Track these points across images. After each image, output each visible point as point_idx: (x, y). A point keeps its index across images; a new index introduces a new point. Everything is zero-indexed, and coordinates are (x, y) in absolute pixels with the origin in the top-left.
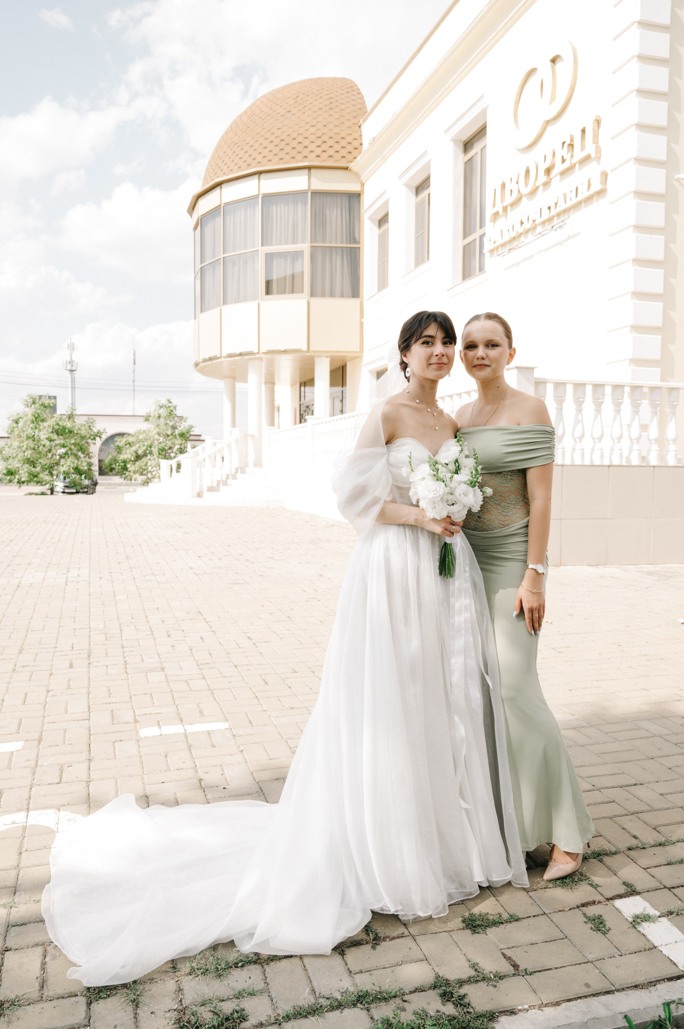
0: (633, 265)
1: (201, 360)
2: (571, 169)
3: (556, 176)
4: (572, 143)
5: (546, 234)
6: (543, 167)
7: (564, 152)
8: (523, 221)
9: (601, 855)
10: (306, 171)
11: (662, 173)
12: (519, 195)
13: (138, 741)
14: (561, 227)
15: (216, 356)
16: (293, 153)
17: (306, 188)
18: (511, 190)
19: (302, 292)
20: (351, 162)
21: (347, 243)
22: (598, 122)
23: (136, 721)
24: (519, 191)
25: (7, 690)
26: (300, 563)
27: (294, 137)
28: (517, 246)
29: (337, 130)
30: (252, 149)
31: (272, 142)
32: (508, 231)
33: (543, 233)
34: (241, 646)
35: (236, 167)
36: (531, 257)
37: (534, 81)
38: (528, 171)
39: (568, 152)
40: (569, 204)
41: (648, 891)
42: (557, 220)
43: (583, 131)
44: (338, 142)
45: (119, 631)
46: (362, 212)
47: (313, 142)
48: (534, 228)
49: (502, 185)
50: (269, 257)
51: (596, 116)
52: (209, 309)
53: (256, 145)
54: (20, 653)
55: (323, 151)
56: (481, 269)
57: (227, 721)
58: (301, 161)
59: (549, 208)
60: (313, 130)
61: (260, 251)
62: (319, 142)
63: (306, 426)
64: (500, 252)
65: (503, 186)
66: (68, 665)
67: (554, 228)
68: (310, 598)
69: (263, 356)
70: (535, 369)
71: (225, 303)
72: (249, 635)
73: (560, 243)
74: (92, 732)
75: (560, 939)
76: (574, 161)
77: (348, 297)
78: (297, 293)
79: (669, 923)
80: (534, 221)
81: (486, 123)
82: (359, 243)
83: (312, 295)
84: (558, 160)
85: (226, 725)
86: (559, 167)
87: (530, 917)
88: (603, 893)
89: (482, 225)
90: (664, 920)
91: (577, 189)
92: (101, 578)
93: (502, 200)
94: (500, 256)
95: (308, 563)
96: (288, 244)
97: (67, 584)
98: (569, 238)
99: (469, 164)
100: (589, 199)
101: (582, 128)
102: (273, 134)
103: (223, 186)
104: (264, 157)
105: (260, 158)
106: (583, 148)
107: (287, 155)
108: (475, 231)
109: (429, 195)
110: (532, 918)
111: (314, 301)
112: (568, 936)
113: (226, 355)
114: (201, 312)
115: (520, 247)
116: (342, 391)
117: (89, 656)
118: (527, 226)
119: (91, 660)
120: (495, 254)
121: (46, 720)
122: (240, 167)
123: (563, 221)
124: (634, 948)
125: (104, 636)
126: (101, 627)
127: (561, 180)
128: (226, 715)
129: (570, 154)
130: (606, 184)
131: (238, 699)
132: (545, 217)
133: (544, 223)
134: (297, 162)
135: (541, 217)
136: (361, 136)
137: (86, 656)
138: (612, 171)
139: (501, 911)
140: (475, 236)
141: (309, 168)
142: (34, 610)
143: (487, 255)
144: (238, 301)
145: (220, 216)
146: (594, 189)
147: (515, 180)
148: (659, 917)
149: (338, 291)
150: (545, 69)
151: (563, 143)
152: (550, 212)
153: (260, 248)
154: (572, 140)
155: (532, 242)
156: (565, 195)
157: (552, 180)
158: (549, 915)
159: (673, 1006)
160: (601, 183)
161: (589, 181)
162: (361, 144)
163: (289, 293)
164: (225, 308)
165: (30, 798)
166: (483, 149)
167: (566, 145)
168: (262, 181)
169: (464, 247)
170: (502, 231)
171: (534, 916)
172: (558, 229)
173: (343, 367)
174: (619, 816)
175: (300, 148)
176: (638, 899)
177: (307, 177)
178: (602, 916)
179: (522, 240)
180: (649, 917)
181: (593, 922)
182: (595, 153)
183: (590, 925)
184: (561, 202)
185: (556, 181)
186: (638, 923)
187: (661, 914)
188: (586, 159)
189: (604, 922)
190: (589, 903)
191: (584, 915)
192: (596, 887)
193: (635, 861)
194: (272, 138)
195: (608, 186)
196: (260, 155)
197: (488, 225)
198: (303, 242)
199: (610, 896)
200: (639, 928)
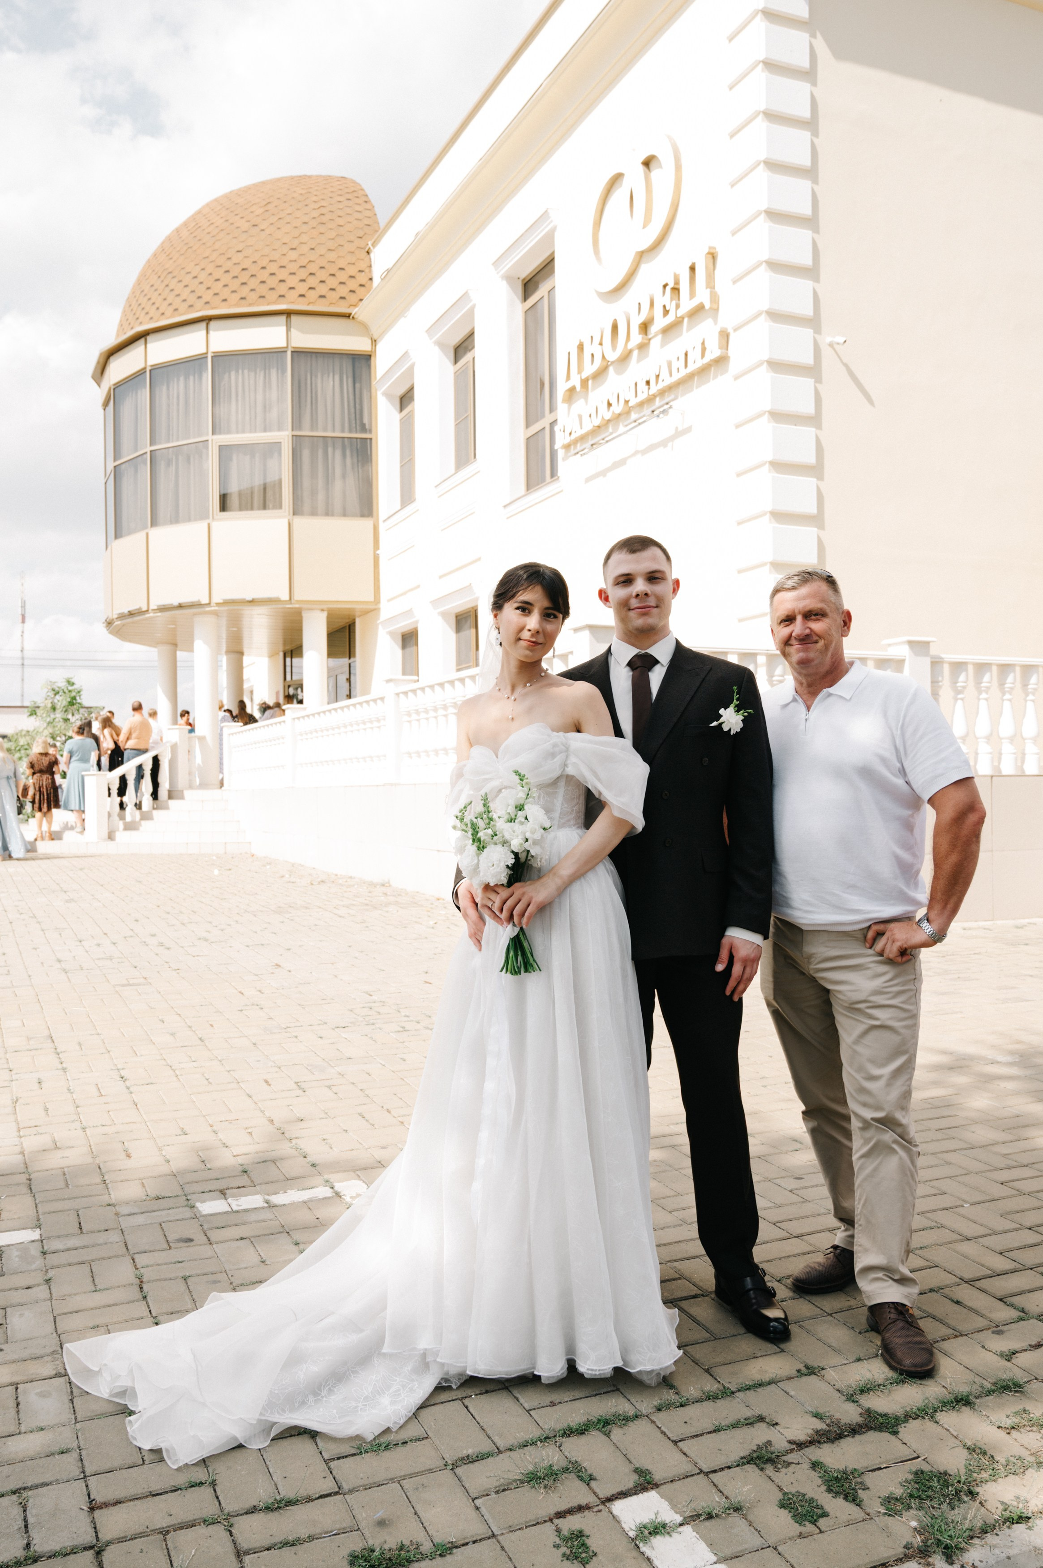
0: (770, 471)
1: (115, 616)
2: (676, 324)
3: (655, 336)
4: (676, 286)
5: (644, 422)
6: (637, 321)
7: (666, 299)
8: (611, 402)
9: (609, 1424)
10: (283, 318)
11: (806, 334)
12: (605, 363)
14: (664, 412)
15: (140, 608)
16: (263, 290)
17: (285, 345)
18: (593, 355)
19: (280, 507)
20: (355, 306)
21: (350, 431)
22: (713, 256)
24: (603, 357)
26: (248, 946)
27: (264, 266)
28: (603, 439)
29: (332, 256)
30: (196, 281)
31: (227, 271)
32: (590, 416)
33: (640, 421)
34: (103, 1094)
35: (171, 309)
36: (623, 462)
37: (620, 193)
38: (615, 328)
39: (672, 300)
40: (676, 377)
41: (672, 1481)
43: (692, 269)
44: (334, 275)
46: (374, 383)
47: (294, 274)
48: (627, 412)
49: (578, 347)
50: (226, 452)
51: (710, 248)
52: (129, 533)
53: (202, 276)
55: (310, 288)
56: (553, 473)
57: (39, 1227)
58: (274, 303)
59: (648, 383)
60: (293, 255)
61: (210, 442)
62: (303, 274)
63: (284, 722)
64: (579, 447)
65: (581, 347)
67: (655, 413)
68: (246, 1005)
69: (216, 608)
71: (154, 523)
72: (123, 1073)
76: (680, 313)
77: (354, 515)
78: (269, 509)
79: (695, 1534)
80: (627, 402)
81: (553, 253)
82: (370, 431)
83: (296, 512)
84: (658, 311)
85: (35, 1235)
86: (660, 322)
87: (467, 1544)
88: (597, 1490)
89: (552, 409)
90: (687, 1529)
91: (686, 355)
93: (580, 370)
94: (578, 455)
95: (262, 945)
96: (255, 432)
98: (678, 434)
99: (532, 316)
100: (703, 371)
101: (690, 264)
102: (229, 259)
103: (149, 338)
104: (216, 294)
105: (208, 296)
106: (692, 294)
107: (252, 293)
108: (543, 416)
109: (474, 358)
110: (471, 1546)
111: (300, 522)
113: (156, 608)
114: (116, 537)
115: (607, 442)
116: (350, 664)
118: (617, 409)
120: (572, 451)
122: (176, 310)
123: (667, 404)
127: (664, 341)
128: (41, 1217)
129: (674, 303)
130: (727, 350)
131: (70, 1187)
132: (642, 396)
133: (641, 404)
134: (268, 304)
135: (636, 396)
136: (370, 266)
138: (735, 330)
139: (420, 1536)
140: (545, 423)
141: (288, 314)
143: (561, 453)
144: (175, 519)
145: (145, 387)
146: (710, 356)
147: (597, 340)
148: (681, 1525)
149: (337, 505)
150: (635, 175)
151: (665, 286)
152: (649, 388)
153: (210, 437)
154: (677, 282)
155: (624, 433)
156: (670, 364)
157: (652, 341)
158: (500, 1538)
160: (720, 347)
161: (703, 343)
162: (371, 279)
163: (259, 509)
164: (156, 533)
166: (551, 291)
167: (668, 289)
168: (211, 333)
169: (528, 440)
170: (580, 417)
171: (474, 1542)
172: (661, 416)
173: (350, 626)
175: (272, 282)
176: (652, 1496)
177: (283, 329)
178: (586, 1532)
179: (610, 430)
180: (664, 1526)
181: (569, 1544)
182: (711, 302)
183: (564, 1549)
184: (664, 374)
185: (656, 343)
186: (645, 1540)
187: (685, 1518)
188: (698, 311)
189: (589, 1542)
190: (570, 1512)
191: (558, 1531)
192: (588, 1479)
193: (663, 1428)
194: (228, 265)
195: (731, 352)
196: (209, 291)
197: (561, 406)
198: (280, 430)
199: (609, 1495)
200: (644, 1548)
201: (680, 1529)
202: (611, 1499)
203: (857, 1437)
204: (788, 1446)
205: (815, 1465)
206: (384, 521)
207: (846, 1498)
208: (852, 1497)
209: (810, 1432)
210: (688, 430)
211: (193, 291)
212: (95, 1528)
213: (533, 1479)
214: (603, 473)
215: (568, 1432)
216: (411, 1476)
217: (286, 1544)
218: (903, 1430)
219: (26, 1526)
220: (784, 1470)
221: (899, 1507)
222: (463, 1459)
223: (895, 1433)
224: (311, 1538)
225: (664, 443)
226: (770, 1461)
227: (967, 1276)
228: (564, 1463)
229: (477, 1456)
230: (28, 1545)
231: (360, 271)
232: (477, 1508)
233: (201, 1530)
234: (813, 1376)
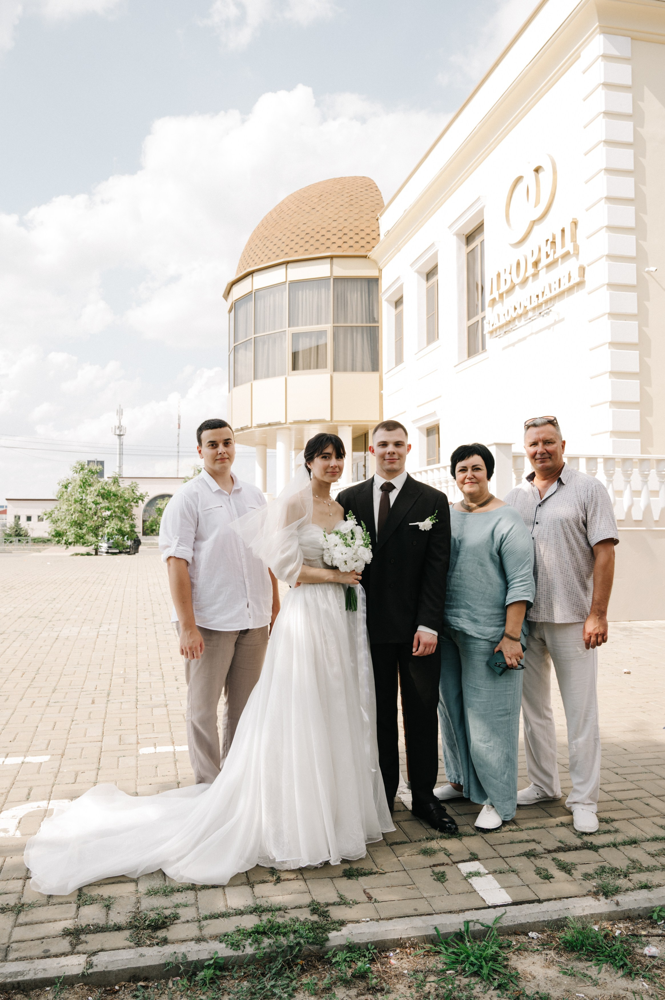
0: (609, 348)
2: (554, 262)
3: (542, 268)
4: (554, 241)
5: (536, 318)
6: (531, 260)
7: (548, 248)
8: (516, 307)
9: (462, 836)
10: (329, 260)
11: (633, 266)
12: (513, 285)
13: (137, 757)
14: (547, 313)
15: (247, 426)
16: (317, 245)
17: (329, 275)
18: (506, 280)
19: (326, 367)
20: (370, 251)
21: (366, 323)
22: (575, 223)
23: (138, 743)
24: (512, 281)
25: (41, 720)
27: (318, 231)
28: (512, 328)
29: (357, 223)
30: (280, 242)
31: (298, 236)
32: (504, 315)
33: (533, 318)
35: (267, 257)
36: (524, 339)
37: (521, 187)
38: (518, 264)
39: (551, 248)
40: (554, 293)
41: (486, 859)
42: (545, 306)
43: (563, 231)
44: (357, 234)
45: (136, 676)
46: (380, 294)
47: (335, 234)
48: (526, 313)
49: (497, 275)
50: (296, 337)
51: (573, 219)
52: (241, 384)
53: (284, 239)
54: (53, 692)
55: (344, 242)
56: (483, 348)
58: (324, 252)
59: (538, 296)
60: (335, 224)
61: (287, 332)
62: (340, 234)
64: (498, 333)
65: (499, 275)
66: (91, 702)
67: (542, 313)
69: (290, 424)
70: (512, 445)
71: (255, 378)
73: (548, 327)
74: (103, 750)
75: (409, 884)
76: (556, 256)
77: (368, 371)
78: (321, 368)
79: (493, 878)
80: (525, 307)
81: (483, 220)
82: (378, 322)
83: (335, 370)
84: (543, 255)
86: (544, 262)
87: (393, 872)
88: (453, 859)
89: (483, 309)
90: (490, 876)
91: (560, 280)
92: (127, 632)
93: (498, 288)
94: (497, 338)
96: (312, 325)
97: (97, 637)
98: (556, 322)
99: (471, 256)
100: (570, 289)
101: (561, 228)
102: (299, 228)
103: (254, 274)
104: (292, 248)
105: (287, 250)
106: (563, 246)
107: (312, 247)
108: (477, 314)
109: (438, 280)
111: (336, 375)
112: (415, 883)
114: (234, 386)
115: (515, 330)
116: (365, 457)
117: (109, 695)
118: (520, 311)
119: (110, 698)
120: (494, 335)
121: (68, 742)
122: (269, 258)
123: (548, 309)
124: (460, 890)
125: (123, 679)
126: (122, 672)
127: (547, 272)
129: (552, 250)
130: (584, 277)
132: (534, 304)
133: (534, 309)
134: (320, 253)
135: (531, 304)
136: (379, 227)
137: (106, 695)
138: (588, 266)
139: (374, 867)
140: (478, 318)
141: (332, 257)
142: (68, 659)
143: (487, 336)
144: (267, 376)
145: (252, 301)
146: (573, 282)
147: (508, 271)
148: (487, 874)
149: (359, 365)
150: (529, 177)
151: (547, 241)
152: (538, 300)
153: (287, 329)
154: (554, 238)
155: (524, 325)
156: (550, 286)
157: (540, 272)
158: (407, 871)
159: (471, 924)
160: (579, 276)
161: (569, 274)
162: (379, 235)
163: (314, 369)
164: (256, 383)
165: (51, 792)
166: (482, 242)
167: (549, 242)
168: (289, 270)
169: (469, 328)
170: (498, 315)
171: (396, 872)
172: (545, 315)
173: (365, 434)
175: (323, 240)
176: (477, 863)
177: (329, 266)
178: (445, 872)
179: (515, 323)
180: (479, 873)
181: (437, 876)
182: (574, 250)
183: (434, 877)
184: (547, 291)
185: (542, 273)
186: (470, 877)
187: (489, 872)
188: (566, 255)
189: (446, 876)
190: (439, 865)
191: (433, 871)
194: (298, 232)
195: (586, 278)
196: (288, 247)
197: (488, 309)
198: (326, 323)
199: (457, 861)
200: (469, 880)
201: (487, 875)
202: (457, 862)
203: (578, 851)
204: (544, 851)
205: (553, 859)
206: (385, 374)
207: (566, 872)
208: (569, 872)
209: (555, 847)
210: (562, 320)
211: (279, 248)
213: (424, 852)
214: (512, 345)
218: (601, 851)
220: (539, 860)
221: (590, 877)
222: (394, 843)
223: (597, 851)
226: (534, 856)
227: (656, 794)
228: (439, 848)
229: (401, 843)
231: (373, 231)
232: (399, 860)
234: (563, 827)
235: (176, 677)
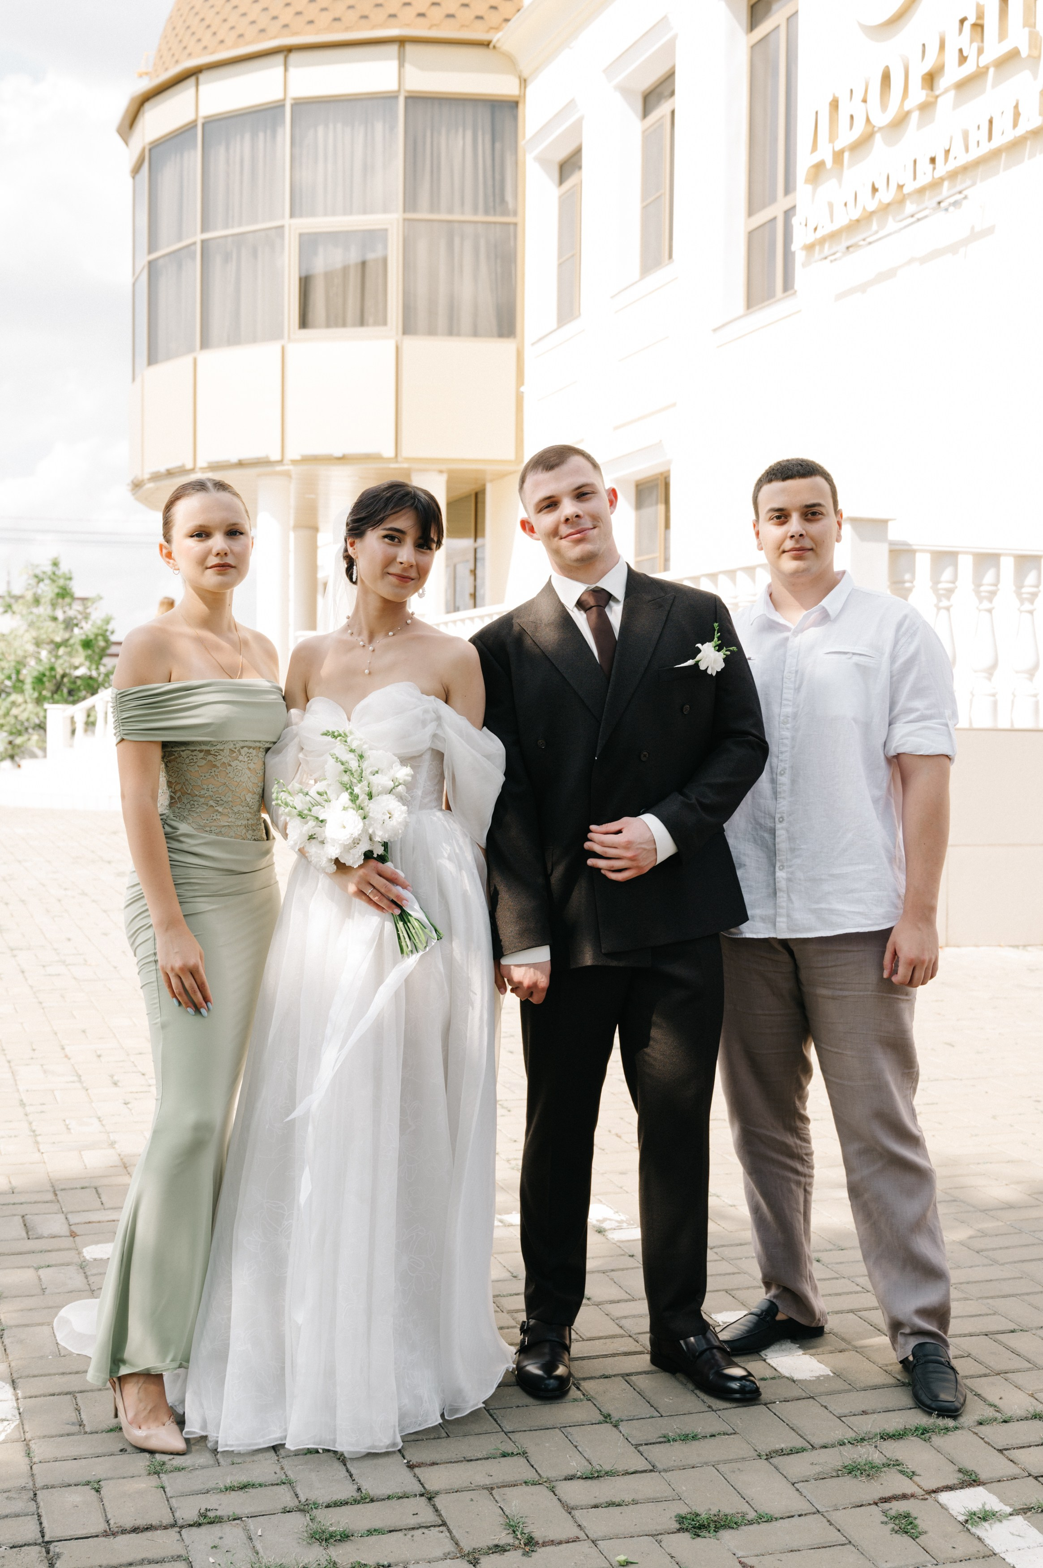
1: (147, 476)
2: (977, 77)
3: (946, 91)
4: (979, 22)
5: (926, 217)
6: (919, 70)
7: (964, 41)
8: (877, 186)
9: (928, 1432)
10: (394, 49)
12: (869, 129)
14: (955, 204)
15: (183, 466)
16: (365, 7)
17: (395, 88)
18: (852, 117)
19: (385, 323)
20: (497, 29)
21: (486, 212)
23: (74, 1234)
24: (868, 120)
28: (864, 240)
32: (846, 204)
33: (920, 216)
35: (234, 35)
38: (886, 78)
39: (972, 41)
40: (975, 153)
41: (999, 1481)
46: (522, 143)
48: (901, 201)
49: (830, 104)
50: (308, 243)
52: (168, 358)
55: (434, 4)
56: (788, 285)
58: (382, 26)
59: (933, 160)
61: (287, 229)
64: (827, 250)
65: (835, 105)
67: (942, 205)
69: (291, 467)
70: (890, 524)
71: (205, 345)
75: (840, 1545)
76: (984, 60)
77: (489, 336)
78: (372, 324)
79: (1026, 1522)
80: (900, 187)
82: (515, 214)
83: (408, 329)
84: (951, 57)
86: (953, 73)
88: (922, 1484)
89: (789, 189)
90: (1019, 1519)
91: (991, 122)
93: (833, 136)
94: (828, 262)
96: (351, 213)
98: (974, 235)
99: (760, 52)
100: (1016, 145)
103: (201, 77)
104: (299, 13)
105: (287, 16)
106: (1003, 34)
107: (352, 12)
108: (773, 199)
109: (673, 112)
110: (796, 1519)
111: (411, 344)
112: (852, 1541)
113: (205, 465)
114: (149, 363)
115: (870, 243)
116: (475, 550)
118: (886, 196)
120: (820, 254)
122: (240, 36)
123: (960, 192)
124: (959, 1553)
127: (958, 100)
129: (975, 46)
132: (924, 179)
133: (921, 191)
134: (373, 28)
135: (915, 178)
139: (745, 1508)
140: (776, 210)
141: (401, 42)
143: (800, 256)
144: (234, 339)
145: (196, 144)
146: (1025, 126)
147: (859, 95)
148: (1011, 1515)
149: (465, 320)
151: (962, 21)
152: (934, 169)
153: (287, 221)
154: (980, 15)
155: (895, 232)
156: (966, 136)
157: (940, 100)
158: (825, 1514)
161: (1016, 107)
163: (354, 325)
166: (791, 20)
167: (967, 25)
168: (291, 70)
169: (751, 234)
170: (831, 206)
171: (800, 1516)
173: (476, 495)
174: (972, 1377)
176: (980, 1490)
177: (395, 64)
178: (914, 1514)
179: (875, 226)
180: (994, 1514)
181: (897, 1522)
182: (1030, 46)
183: (891, 1526)
184: (957, 149)
185: (946, 102)
186: (973, 1523)
187: (1014, 1510)
188: (1009, 59)
189: (916, 1522)
190: (895, 1498)
191: (884, 1513)
192: (911, 1475)
193: (986, 1439)
197: (802, 188)
198: (385, 211)
199: (934, 1487)
200: (973, 1530)
201: (1011, 1518)
202: (936, 1491)
206: (533, 344)
210: (989, 231)
211: (265, 9)
212: (420, 1481)
213: (852, 1470)
214: (862, 288)
215: (886, 1437)
216: (725, 1462)
217: (611, 1504)
219: (351, 1476)
222: (777, 1451)
224: (635, 1502)
225: (953, 249)
228: (885, 1461)
229: (791, 1450)
230: (359, 1489)
232: (798, 1490)
233: (525, 1488)
235: (112, 1076)
